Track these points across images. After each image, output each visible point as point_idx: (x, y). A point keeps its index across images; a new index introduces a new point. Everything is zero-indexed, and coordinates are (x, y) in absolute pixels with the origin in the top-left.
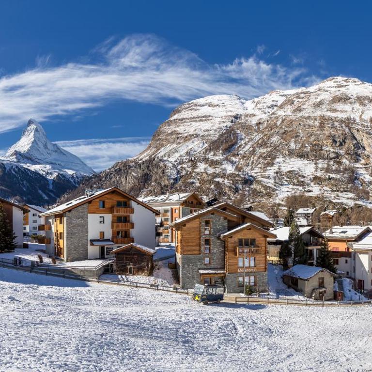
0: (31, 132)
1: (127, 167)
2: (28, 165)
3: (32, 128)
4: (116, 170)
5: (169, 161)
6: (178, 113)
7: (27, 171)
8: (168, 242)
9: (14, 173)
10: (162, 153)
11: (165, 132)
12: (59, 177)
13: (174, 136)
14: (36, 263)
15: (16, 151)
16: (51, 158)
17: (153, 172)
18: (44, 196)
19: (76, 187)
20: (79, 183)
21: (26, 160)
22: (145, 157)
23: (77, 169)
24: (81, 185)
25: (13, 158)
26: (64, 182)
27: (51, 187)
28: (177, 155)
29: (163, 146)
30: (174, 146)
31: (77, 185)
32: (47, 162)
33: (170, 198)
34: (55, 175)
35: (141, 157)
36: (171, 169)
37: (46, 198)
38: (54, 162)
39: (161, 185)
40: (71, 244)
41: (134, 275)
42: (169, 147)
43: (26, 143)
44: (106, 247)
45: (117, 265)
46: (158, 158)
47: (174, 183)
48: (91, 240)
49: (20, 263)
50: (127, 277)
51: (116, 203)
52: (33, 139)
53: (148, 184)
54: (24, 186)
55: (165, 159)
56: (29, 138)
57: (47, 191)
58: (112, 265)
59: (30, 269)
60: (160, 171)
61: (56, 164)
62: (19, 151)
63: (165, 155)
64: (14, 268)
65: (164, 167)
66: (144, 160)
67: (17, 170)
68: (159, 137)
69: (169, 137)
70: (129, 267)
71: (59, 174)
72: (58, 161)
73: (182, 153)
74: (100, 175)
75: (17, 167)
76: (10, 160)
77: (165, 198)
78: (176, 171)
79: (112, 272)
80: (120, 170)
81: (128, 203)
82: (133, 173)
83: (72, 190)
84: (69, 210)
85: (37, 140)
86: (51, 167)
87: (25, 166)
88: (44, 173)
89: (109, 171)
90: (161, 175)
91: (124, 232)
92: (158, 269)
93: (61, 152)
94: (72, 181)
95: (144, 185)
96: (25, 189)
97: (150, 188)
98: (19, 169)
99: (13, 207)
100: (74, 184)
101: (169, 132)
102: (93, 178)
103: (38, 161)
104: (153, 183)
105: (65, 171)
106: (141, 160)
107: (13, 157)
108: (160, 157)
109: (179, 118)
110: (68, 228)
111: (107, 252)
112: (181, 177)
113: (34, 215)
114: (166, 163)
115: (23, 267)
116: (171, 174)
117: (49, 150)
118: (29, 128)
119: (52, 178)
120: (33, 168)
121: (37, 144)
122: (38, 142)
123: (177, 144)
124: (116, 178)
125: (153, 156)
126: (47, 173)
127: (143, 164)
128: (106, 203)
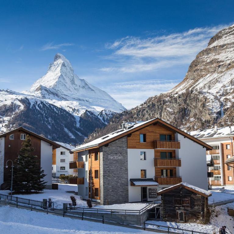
0: (58, 67)
1: (162, 102)
2: (54, 100)
3: (59, 63)
4: (149, 106)
5: (210, 93)
6: (218, 39)
7: (52, 107)
8: (220, 185)
9: (39, 109)
10: (201, 84)
11: (204, 62)
12: (87, 114)
13: (215, 65)
14: (68, 206)
15: (41, 86)
16: (78, 94)
17: (191, 107)
18: (70, 134)
19: (105, 125)
20: (108, 121)
21: (51, 95)
22: (181, 90)
23: (106, 105)
24: (111, 123)
25: (38, 94)
26: (92, 119)
27: (78, 125)
28: (219, 86)
29: (202, 77)
30: (215, 75)
31: (106, 123)
32: (74, 99)
33: (219, 131)
34: (82, 112)
35: (177, 90)
36: (213, 102)
37: (73, 137)
38: (81, 98)
39: (201, 120)
40: (108, 184)
41: (186, 222)
42: (209, 78)
43: (52, 78)
44: (148, 187)
45: (164, 209)
46: (196, 90)
47: (217, 118)
48: (131, 180)
49: (50, 206)
50: (178, 224)
51: (159, 137)
52: (60, 74)
53: (186, 120)
54: (49, 124)
55: (204, 91)
56: (56, 73)
57: (73, 129)
58: (158, 209)
59: (62, 212)
60: (200, 105)
61: (84, 100)
62: (44, 86)
63: (204, 87)
64: (43, 211)
65: (204, 100)
66: (180, 93)
67: (42, 106)
68: (196, 68)
69: (208, 67)
70: (179, 212)
71: (87, 111)
72: (86, 97)
73: (225, 83)
74: (131, 113)
75: (42, 103)
76: (34, 95)
77: (213, 132)
78: (218, 103)
79: (159, 217)
80: (154, 105)
81: (172, 136)
82: (168, 109)
83: (101, 128)
84: (106, 144)
85: (64, 76)
86: (78, 103)
87: (51, 102)
88: (71, 110)
89: (141, 107)
90: (201, 109)
91: (169, 171)
92: (216, 216)
93: (89, 88)
94: (101, 118)
95: (182, 121)
96: (49, 127)
97: (188, 125)
98: (44, 105)
99: (42, 141)
100: (103, 121)
101: (208, 61)
102: (123, 115)
103: (64, 96)
104: (191, 119)
105: (94, 108)
106: (177, 93)
107: (38, 92)
108: (198, 89)
109: (219, 45)
110: (104, 164)
111: (150, 194)
112: (226, 110)
113: (62, 153)
114: (206, 96)
115: (53, 209)
116: (213, 108)
117: (76, 85)
118: (55, 63)
119: (80, 115)
120: (59, 104)
121: (64, 79)
122: (65, 77)
123: (218, 73)
124: (150, 114)
125: (190, 89)
126: (74, 110)
127: (179, 97)
128: (147, 137)
